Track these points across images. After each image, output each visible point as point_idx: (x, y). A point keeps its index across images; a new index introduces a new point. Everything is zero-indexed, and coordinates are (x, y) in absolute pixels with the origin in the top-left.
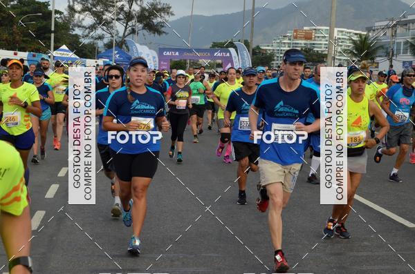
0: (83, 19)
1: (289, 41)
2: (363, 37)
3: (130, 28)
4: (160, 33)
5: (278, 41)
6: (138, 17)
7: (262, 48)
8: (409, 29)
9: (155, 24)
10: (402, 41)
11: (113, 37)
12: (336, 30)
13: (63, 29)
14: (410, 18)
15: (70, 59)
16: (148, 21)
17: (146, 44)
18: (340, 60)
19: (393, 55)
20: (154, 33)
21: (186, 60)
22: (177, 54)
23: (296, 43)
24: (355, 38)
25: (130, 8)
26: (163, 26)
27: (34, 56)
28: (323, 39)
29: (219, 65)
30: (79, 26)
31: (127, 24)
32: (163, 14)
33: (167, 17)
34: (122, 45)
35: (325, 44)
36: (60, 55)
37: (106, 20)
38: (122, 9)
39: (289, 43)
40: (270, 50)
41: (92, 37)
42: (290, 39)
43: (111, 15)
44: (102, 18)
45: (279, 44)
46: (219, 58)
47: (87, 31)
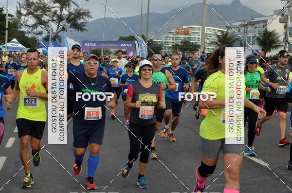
0: (27, 20)
2: (225, 33)
3: (61, 27)
4: (82, 30)
5: (166, 36)
6: (67, 19)
7: (154, 40)
8: (256, 28)
9: (79, 24)
10: (251, 36)
11: (49, 33)
12: (206, 28)
13: (13, 27)
14: (256, 19)
15: (19, 48)
16: (75, 21)
17: (72, 38)
18: (209, 49)
19: (245, 46)
20: (78, 30)
21: (101, 49)
22: (95, 45)
23: (178, 37)
24: (219, 34)
25: (61, 12)
26: (84, 26)
28: (196, 35)
30: (25, 25)
31: (59, 24)
32: (84, 17)
33: (87, 19)
34: (55, 38)
35: (198, 38)
36: (12, 46)
37: (44, 20)
38: (55, 13)
39: (172, 37)
40: (159, 42)
41: (34, 33)
42: (173, 35)
43: (48, 18)
44: (41, 20)
45: (166, 38)
46: (124, 47)
47: (31, 29)
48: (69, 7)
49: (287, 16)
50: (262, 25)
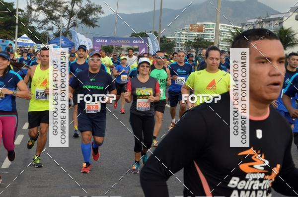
0: (38, 16)
1: (186, 33)
2: (239, 30)
3: (72, 22)
4: (94, 26)
5: (179, 33)
6: (78, 14)
7: (167, 37)
8: (271, 25)
9: (91, 19)
11: (60, 28)
12: (220, 25)
14: (272, 17)
15: (30, 44)
16: (86, 17)
17: (84, 35)
18: (222, 46)
20: (90, 26)
21: (112, 46)
22: (106, 41)
23: (191, 34)
24: (233, 31)
25: (73, 8)
26: (96, 21)
27: (3, 42)
28: (210, 32)
29: (137, 50)
30: (35, 21)
31: (70, 19)
32: (96, 13)
33: (99, 15)
34: (66, 34)
35: (212, 35)
36: (22, 42)
37: (55, 16)
38: (66, 8)
40: (172, 39)
41: (45, 29)
42: (187, 31)
43: (58, 13)
44: (52, 15)
45: (180, 35)
46: (136, 44)
47: (41, 24)
48: (80, 2)
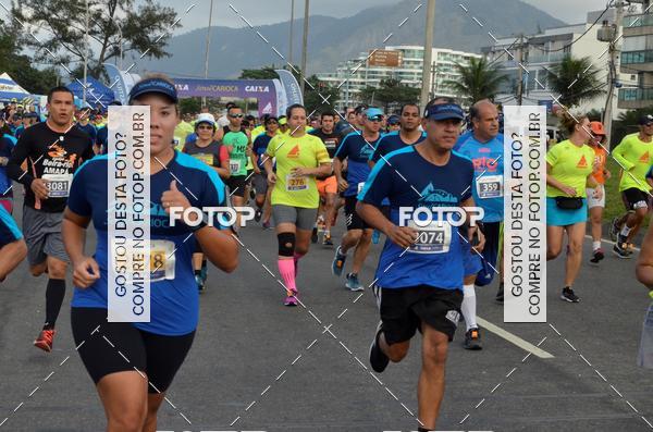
0: (36, 32)
1: (362, 69)
2: (477, 63)
3: (111, 47)
4: (158, 54)
5: (346, 68)
6: (124, 30)
7: (321, 79)
8: (547, 51)
9: (152, 40)
10: (537, 69)
11: (83, 60)
12: (435, 51)
13: (4, 47)
14: (548, 33)
15: (16, 95)
16: (141, 32)
19: (523, 92)
20: (150, 55)
21: (200, 98)
22: (186, 87)
23: (373, 72)
24: (465, 64)
25: (112, 14)
26: (164, 44)
28: (416, 66)
29: (254, 106)
30: (29, 43)
31: (106, 40)
32: (163, 25)
33: (170, 30)
34: (98, 72)
35: (419, 74)
37: (73, 32)
38: (98, 16)
39: (361, 72)
40: (332, 82)
41: (51, 61)
42: (364, 66)
43: (81, 26)
44: (66, 30)
45: (347, 73)
46: (252, 94)
47: (42, 51)
48: (128, 2)
49: (615, 26)
50: (560, 45)
